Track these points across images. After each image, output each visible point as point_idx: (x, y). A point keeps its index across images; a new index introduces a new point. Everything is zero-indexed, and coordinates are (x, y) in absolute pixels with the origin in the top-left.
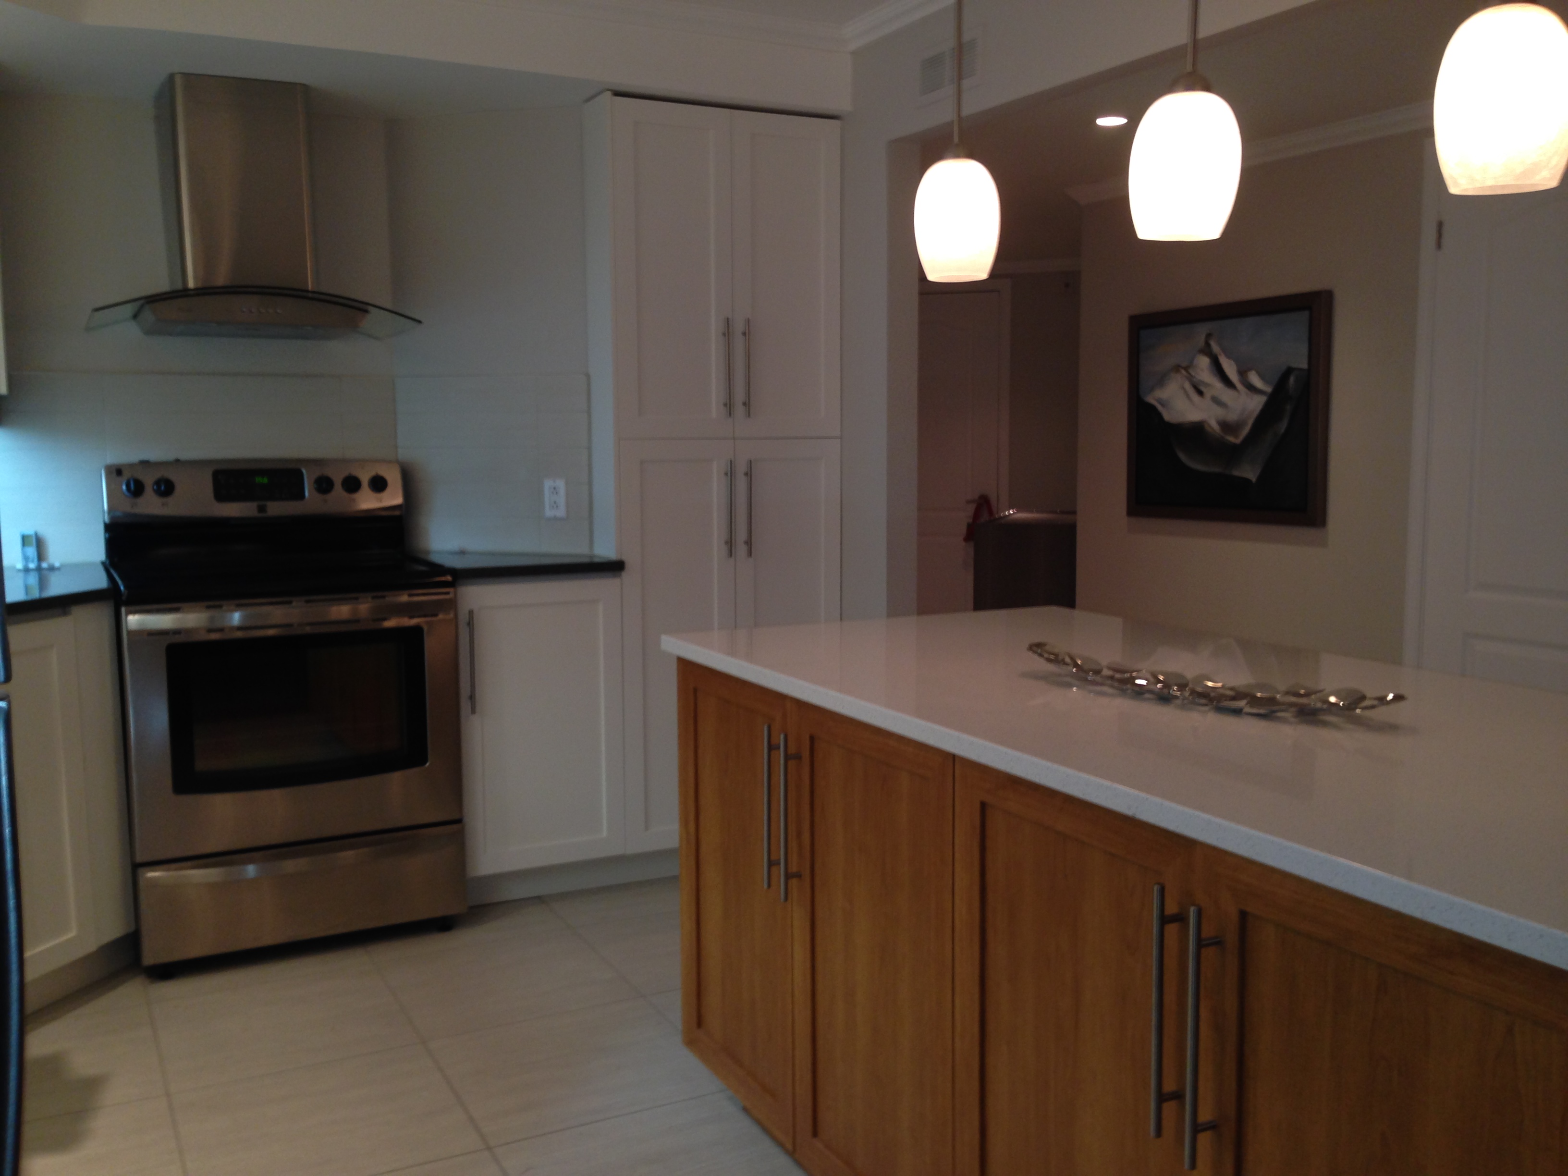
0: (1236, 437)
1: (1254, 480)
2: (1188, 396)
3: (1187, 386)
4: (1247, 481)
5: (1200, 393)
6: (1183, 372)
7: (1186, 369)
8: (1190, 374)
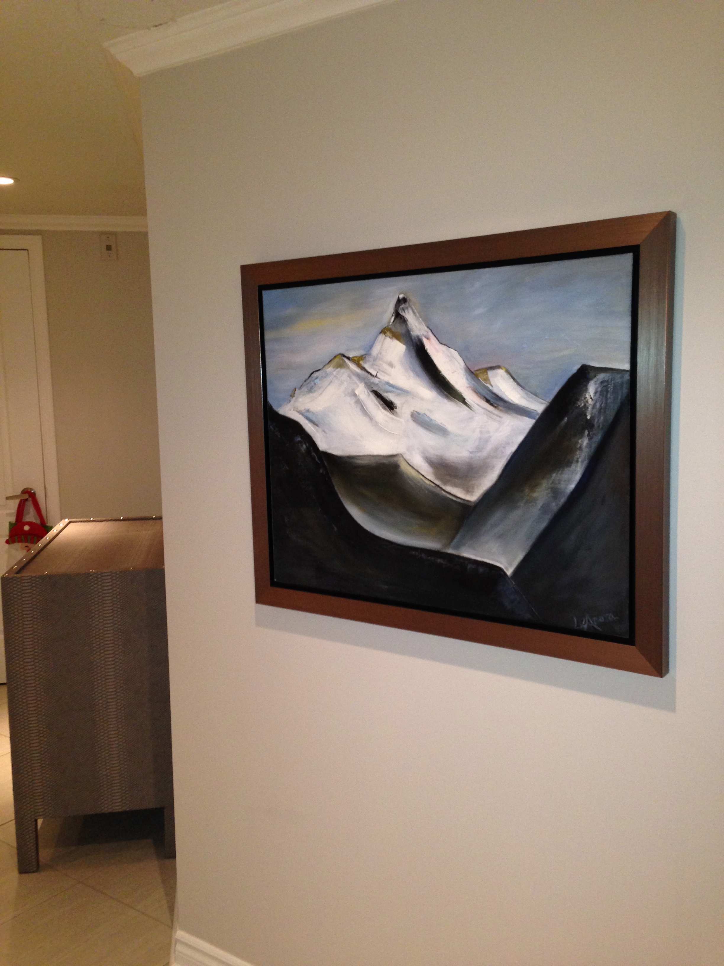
0: (468, 490)
1: (509, 572)
2: (364, 410)
3: (362, 391)
4: (497, 571)
5: (390, 406)
6: (353, 366)
7: (357, 361)
8: (364, 369)
